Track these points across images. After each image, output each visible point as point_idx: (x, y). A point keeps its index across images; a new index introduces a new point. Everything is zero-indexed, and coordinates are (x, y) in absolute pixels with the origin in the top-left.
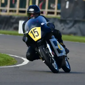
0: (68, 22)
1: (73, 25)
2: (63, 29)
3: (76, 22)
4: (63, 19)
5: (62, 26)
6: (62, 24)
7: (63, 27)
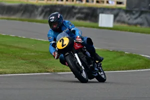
0: (134, 12)
1: (140, 16)
2: (129, 19)
3: (142, 12)
4: (128, 9)
5: (127, 17)
6: (128, 15)
7: (129, 17)
